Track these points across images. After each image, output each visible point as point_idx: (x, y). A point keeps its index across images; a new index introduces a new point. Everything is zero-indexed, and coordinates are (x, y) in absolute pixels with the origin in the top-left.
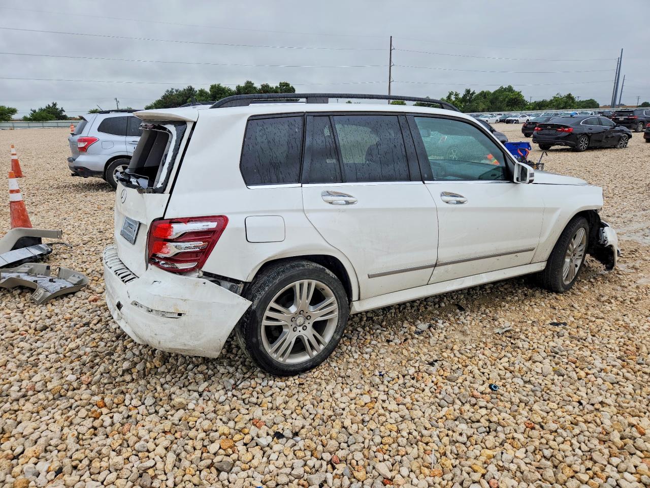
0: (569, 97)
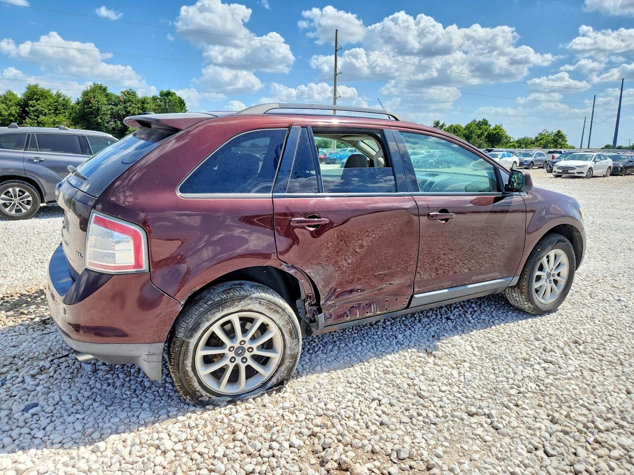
0: (559, 135)
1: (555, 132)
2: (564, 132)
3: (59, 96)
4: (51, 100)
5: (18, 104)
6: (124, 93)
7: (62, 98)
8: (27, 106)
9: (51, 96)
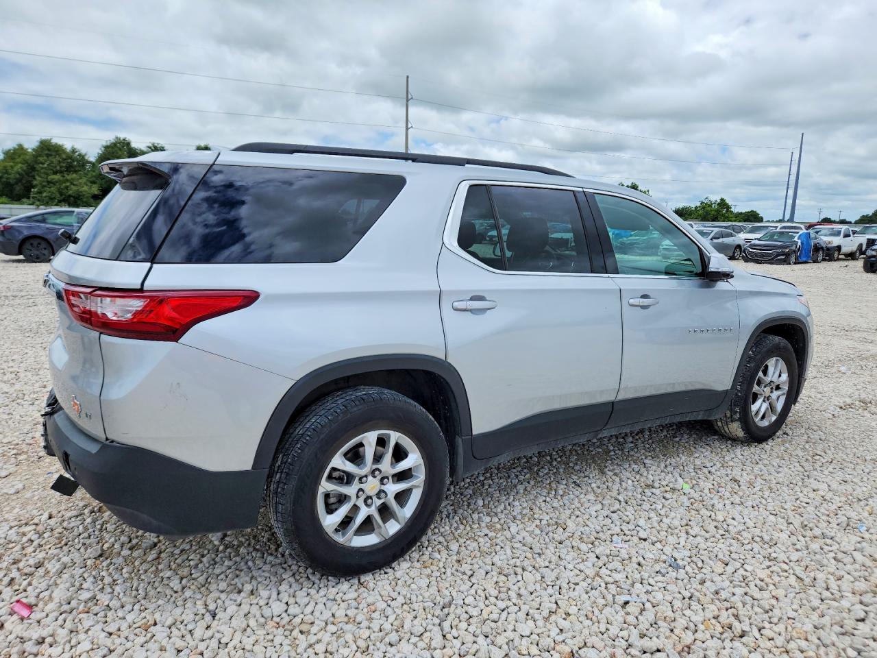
1: (719, 201)
2: (729, 201)
3: (74, 151)
4: (64, 156)
5: (25, 162)
6: (150, 148)
7: (77, 154)
8: (37, 162)
9: (64, 151)
